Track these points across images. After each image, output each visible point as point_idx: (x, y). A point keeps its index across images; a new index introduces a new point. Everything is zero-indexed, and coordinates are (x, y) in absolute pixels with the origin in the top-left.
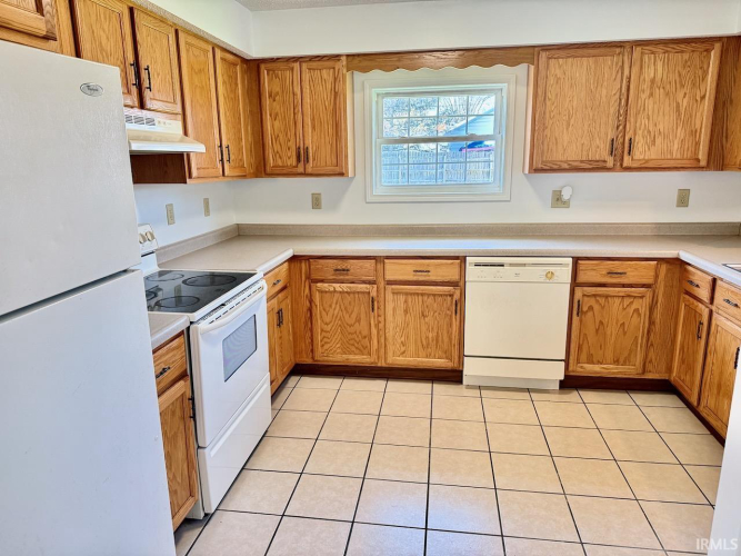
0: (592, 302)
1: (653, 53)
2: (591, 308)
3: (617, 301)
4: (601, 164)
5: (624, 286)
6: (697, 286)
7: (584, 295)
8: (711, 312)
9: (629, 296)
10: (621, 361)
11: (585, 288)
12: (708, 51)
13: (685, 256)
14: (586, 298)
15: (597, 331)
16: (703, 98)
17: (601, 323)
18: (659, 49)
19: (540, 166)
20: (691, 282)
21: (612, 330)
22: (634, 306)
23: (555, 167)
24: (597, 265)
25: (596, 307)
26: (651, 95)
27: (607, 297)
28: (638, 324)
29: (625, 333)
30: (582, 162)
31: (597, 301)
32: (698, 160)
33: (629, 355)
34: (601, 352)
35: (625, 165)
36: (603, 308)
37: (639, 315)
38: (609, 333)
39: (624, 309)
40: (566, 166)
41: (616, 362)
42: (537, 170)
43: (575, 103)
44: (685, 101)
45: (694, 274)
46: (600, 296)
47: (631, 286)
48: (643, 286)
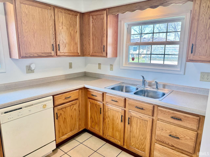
0: (61, 112)
1: (61, 12)
2: (61, 114)
3: (69, 107)
4: (50, 54)
5: (70, 102)
6: (96, 96)
7: (58, 110)
8: (103, 104)
9: (72, 105)
10: (72, 130)
11: (58, 107)
12: (76, 16)
13: (87, 86)
14: (59, 111)
15: (64, 122)
16: (77, 32)
17: (65, 118)
18: (63, 11)
19: (24, 55)
20: (92, 95)
21: (68, 119)
22: (74, 108)
23: (31, 56)
24: (61, 96)
25: (62, 113)
26: (62, 28)
27: (65, 108)
28: (76, 113)
29: (72, 119)
30: (42, 53)
31: (63, 110)
32: (78, 53)
33: (75, 126)
34: (66, 130)
35: (58, 55)
36: (65, 112)
37: (76, 110)
38: (68, 121)
39: (71, 110)
40: (36, 55)
41: (71, 130)
42: (23, 57)
43: (36, 27)
44: (72, 32)
45: (93, 92)
46: (63, 108)
47: (72, 101)
48: (76, 100)
